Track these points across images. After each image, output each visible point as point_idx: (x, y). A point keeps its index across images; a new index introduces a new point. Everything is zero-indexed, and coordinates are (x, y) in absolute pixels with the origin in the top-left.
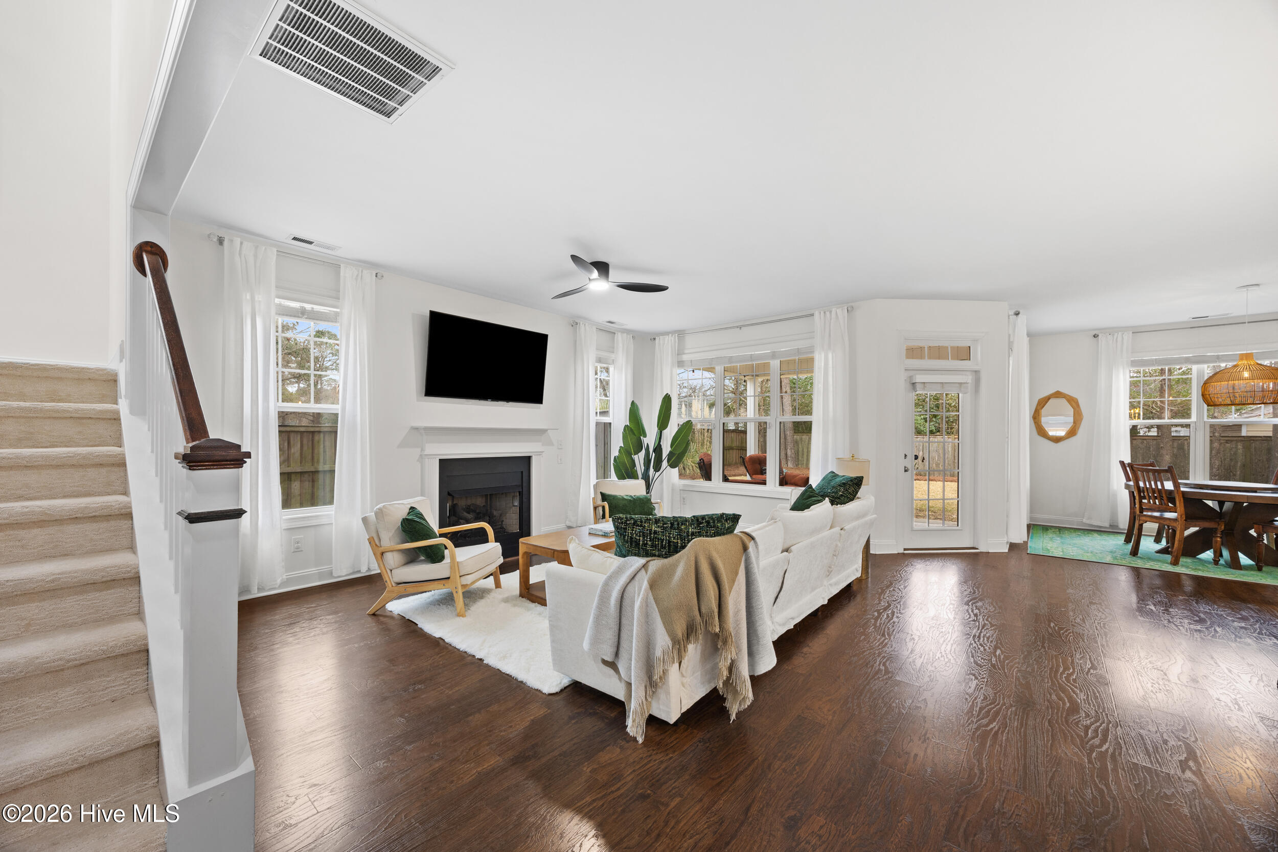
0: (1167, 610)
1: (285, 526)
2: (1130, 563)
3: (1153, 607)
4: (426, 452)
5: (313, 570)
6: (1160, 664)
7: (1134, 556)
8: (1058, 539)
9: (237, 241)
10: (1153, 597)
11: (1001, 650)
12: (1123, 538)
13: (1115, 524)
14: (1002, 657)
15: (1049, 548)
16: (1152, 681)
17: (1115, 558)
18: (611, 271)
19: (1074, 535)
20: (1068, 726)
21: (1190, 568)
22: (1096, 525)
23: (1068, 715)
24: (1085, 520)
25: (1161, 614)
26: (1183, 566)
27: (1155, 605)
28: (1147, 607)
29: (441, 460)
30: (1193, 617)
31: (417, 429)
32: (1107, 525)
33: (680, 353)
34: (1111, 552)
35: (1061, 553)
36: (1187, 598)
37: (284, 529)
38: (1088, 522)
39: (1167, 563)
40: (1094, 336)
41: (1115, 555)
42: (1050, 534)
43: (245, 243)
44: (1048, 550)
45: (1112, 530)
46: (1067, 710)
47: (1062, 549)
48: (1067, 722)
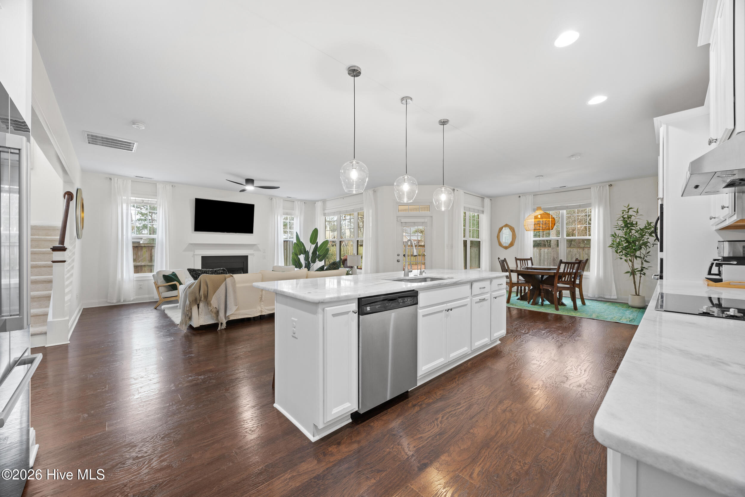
1: (135, 279)
4: (195, 253)
5: (147, 296)
9: (116, 179)
18: (255, 182)
29: (202, 257)
31: (192, 244)
33: (324, 209)
37: (135, 281)
40: (519, 197)
43: (119, 180)
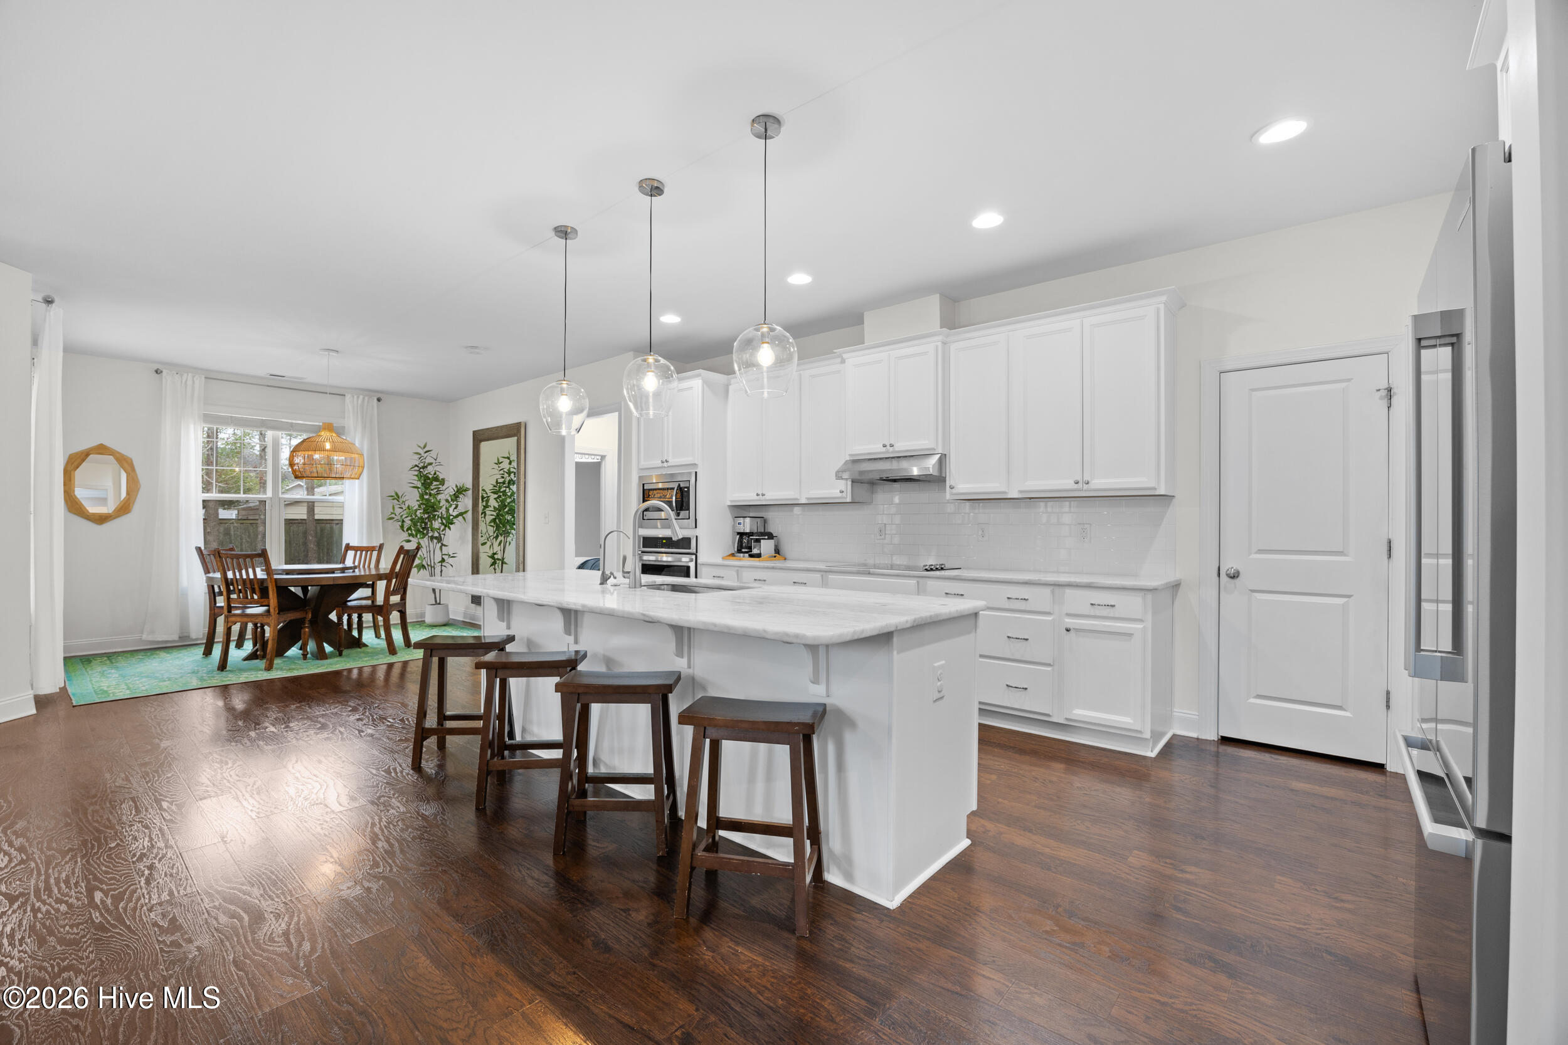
0: (287, 727)
2: (223, 681)
3: (272, 729)
6: (315, 796)
7: (222, 670)
8: (113, 671)
10: (267, 716)
11: (102, 890)
12: (201, 650)
13: (185, 634)
14: (109, 901)
15: (105, 689)
16: (319, 822)
17: (202, 679)
19: (134, 660)
20: (263, 951)
21: (285, 670)
22: (160, 640)
23: (253, 933)
24: (144, 637)
25: (285, 734)
26: (277, 669)
27: (274, 725)
28: (267, 730)
30: (315, 725)
32: (175, 637)
34: (193, 672)
35: (128, 692)
36: (298, 705)
38: (150, 638)
39: (261, 670)
40: (156, 372)
41: (200, 675)
42: (97, 668)
44: (106, 692)
45: (183, 643)
46: (250, 926)
47: (126, 684)
48: (258, 946)
